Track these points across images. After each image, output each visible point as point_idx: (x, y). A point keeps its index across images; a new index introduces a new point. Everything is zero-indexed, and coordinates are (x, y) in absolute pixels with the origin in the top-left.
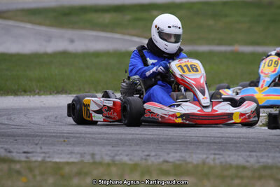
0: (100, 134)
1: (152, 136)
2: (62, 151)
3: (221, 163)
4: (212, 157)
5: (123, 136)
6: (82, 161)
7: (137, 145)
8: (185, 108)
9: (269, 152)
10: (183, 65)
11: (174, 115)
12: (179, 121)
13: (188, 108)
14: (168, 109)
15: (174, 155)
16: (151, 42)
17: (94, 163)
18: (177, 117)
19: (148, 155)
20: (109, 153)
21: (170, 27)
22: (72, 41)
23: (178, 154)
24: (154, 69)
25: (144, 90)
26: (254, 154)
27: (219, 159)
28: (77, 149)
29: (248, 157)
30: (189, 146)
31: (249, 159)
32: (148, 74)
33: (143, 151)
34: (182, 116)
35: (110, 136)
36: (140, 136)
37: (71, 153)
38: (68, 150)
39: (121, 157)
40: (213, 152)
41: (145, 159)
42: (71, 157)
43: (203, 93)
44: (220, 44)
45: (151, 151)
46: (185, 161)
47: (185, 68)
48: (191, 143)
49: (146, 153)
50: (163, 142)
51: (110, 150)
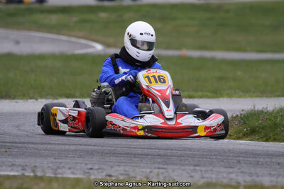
0: (43, 144)
1: (96, 148)
2: (3, 162)
3: (165, 177)
4: (156, 171)
5: (67, 147)
6: (23, 175)
7: (81, 157)
8: (148, 120)
9: (214, 167)
10: (150, 75)
11: (136, 128)
12: (141, 133)
13: (151, 120)
14: (130, 121)
15: (118, 168)
16: (124, 49)
17: (36, 177)
18: (139, 130)
19: (91, 169)
20: (51, 165)
21: (142, 34)
22: (17, 42)
23: (122, 168)
24: (124, 77)
25: (114, 100)
26: (198, 168)
27: (162, 173)
28: (19, 161)
29: (192, 171)
30: (134, 159)
31: (193, 174)
32: (117, 81)
33: (87, 164)
34: (144, 128)
35: (53, 146)
36: (83, 147)
37: (13, 165)
38: (10, 162)
39: (63, 170)
40: (157, 166)
41: (88, 173)
42: (12, 169)
43: (168, 106)
44: (167, 48)
45: (94, 164)
46: (128, 175)
47: (152, 79)
48: (135, 155)
49: (89, 166)
50: (107, 154)
51: (52, 163)
